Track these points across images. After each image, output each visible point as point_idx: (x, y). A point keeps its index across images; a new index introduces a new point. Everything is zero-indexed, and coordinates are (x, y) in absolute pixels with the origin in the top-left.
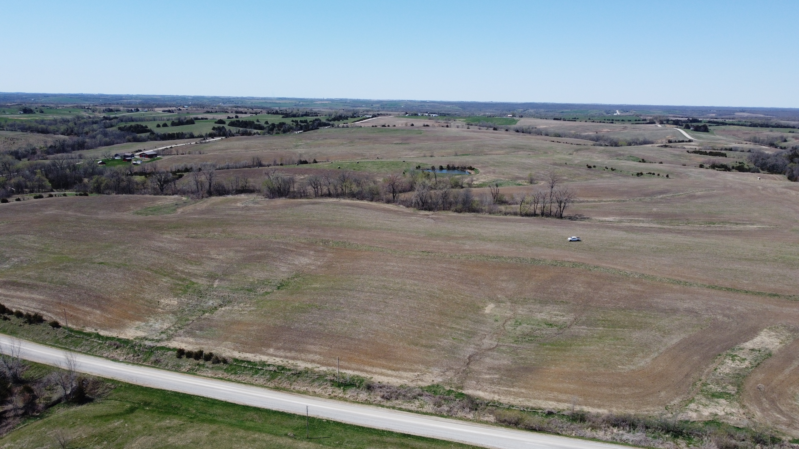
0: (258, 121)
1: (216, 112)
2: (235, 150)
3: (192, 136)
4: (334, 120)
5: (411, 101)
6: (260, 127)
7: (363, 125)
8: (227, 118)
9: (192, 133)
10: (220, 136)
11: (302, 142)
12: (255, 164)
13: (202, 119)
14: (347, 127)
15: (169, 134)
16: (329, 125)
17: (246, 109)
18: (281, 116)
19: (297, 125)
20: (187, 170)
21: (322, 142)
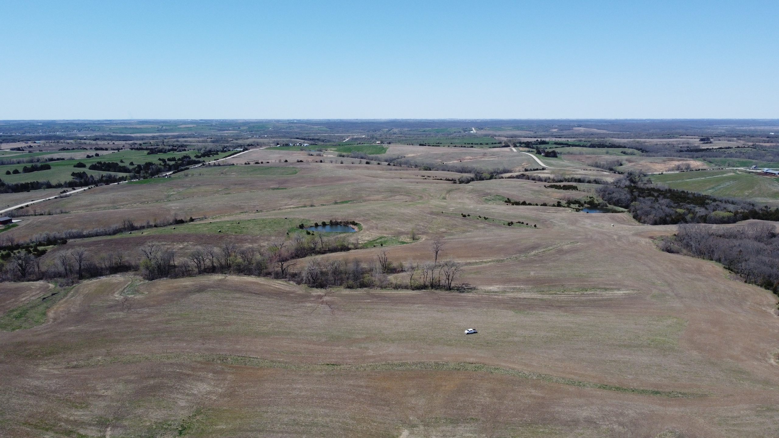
0: (122, 162)
1: (73, 149)
2: (101, 206)
3: (49, 186)
4: (204, 155)
5: (278, 121)
6: (124, 170)
7: (234, 162)
8: (86, 156)
9: (48, 182)
10: (81, 185)
11: (174, 191)
12: (126, 226)
13: (58, 159)
14: (219, 165)
15: (22, 185)
16: (199, 162)
17: (106, 142)
18: (146, 152)
19: (165, 165)
20: (51, 241)
21: (195, 190)
